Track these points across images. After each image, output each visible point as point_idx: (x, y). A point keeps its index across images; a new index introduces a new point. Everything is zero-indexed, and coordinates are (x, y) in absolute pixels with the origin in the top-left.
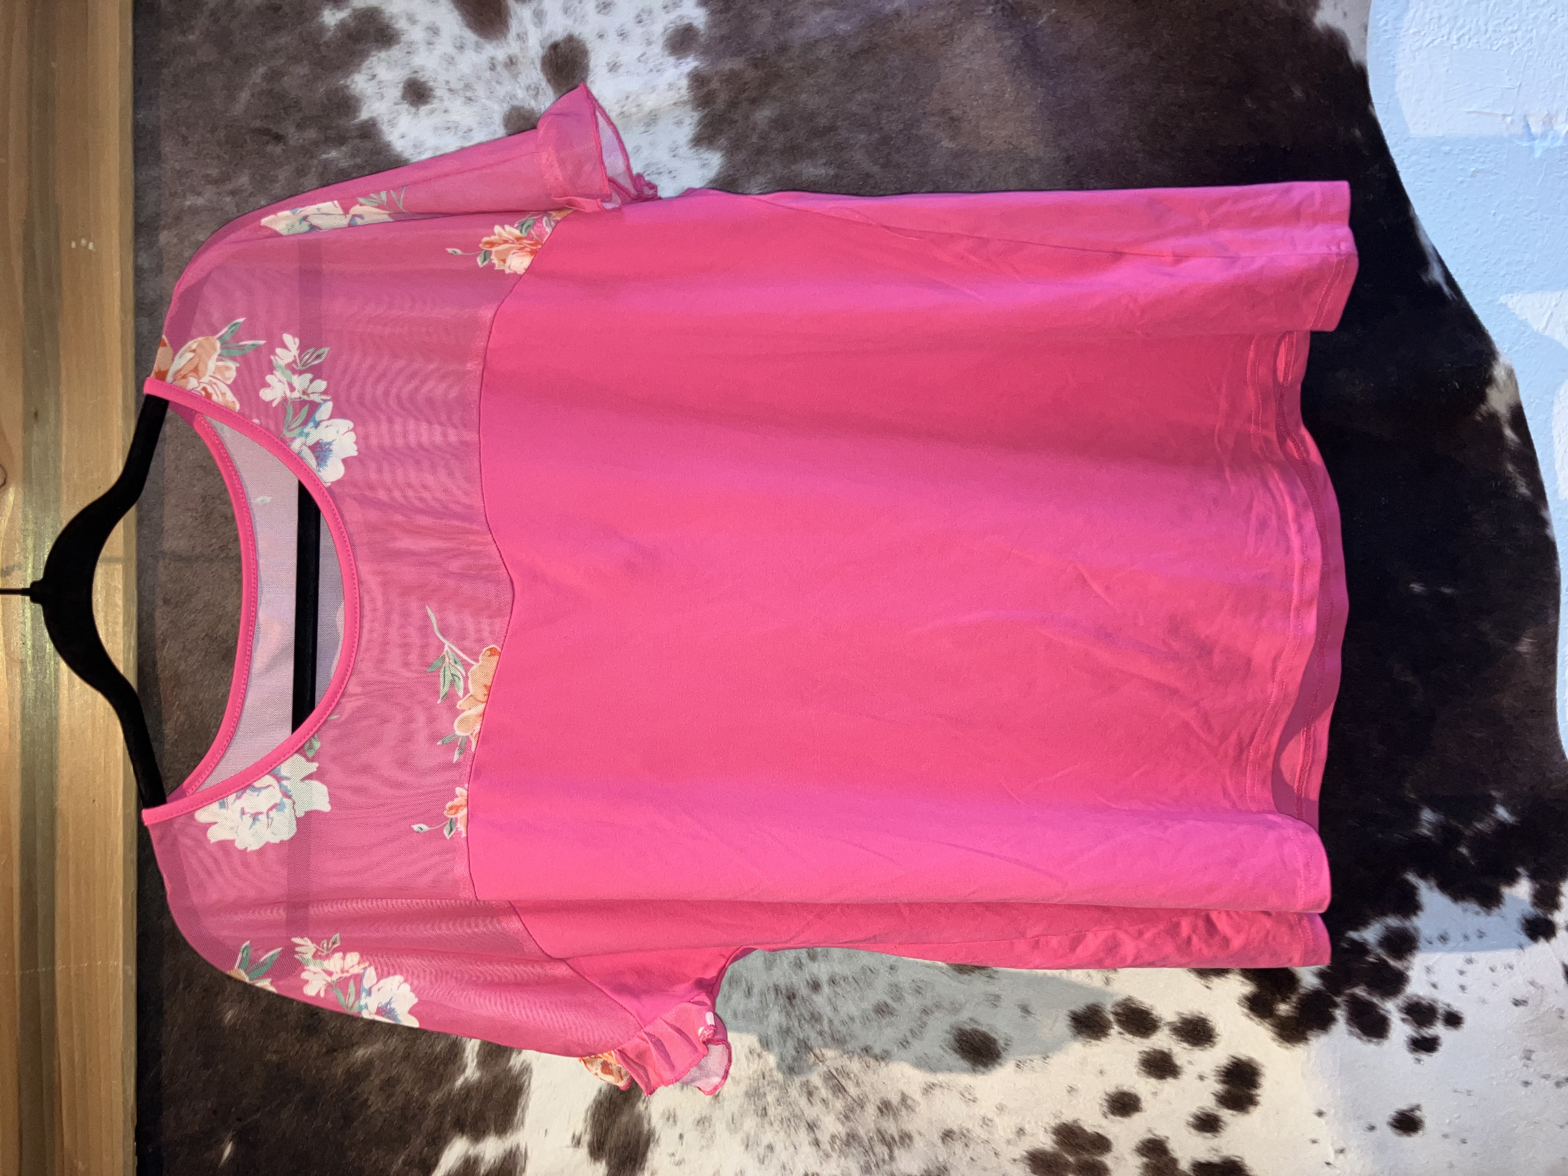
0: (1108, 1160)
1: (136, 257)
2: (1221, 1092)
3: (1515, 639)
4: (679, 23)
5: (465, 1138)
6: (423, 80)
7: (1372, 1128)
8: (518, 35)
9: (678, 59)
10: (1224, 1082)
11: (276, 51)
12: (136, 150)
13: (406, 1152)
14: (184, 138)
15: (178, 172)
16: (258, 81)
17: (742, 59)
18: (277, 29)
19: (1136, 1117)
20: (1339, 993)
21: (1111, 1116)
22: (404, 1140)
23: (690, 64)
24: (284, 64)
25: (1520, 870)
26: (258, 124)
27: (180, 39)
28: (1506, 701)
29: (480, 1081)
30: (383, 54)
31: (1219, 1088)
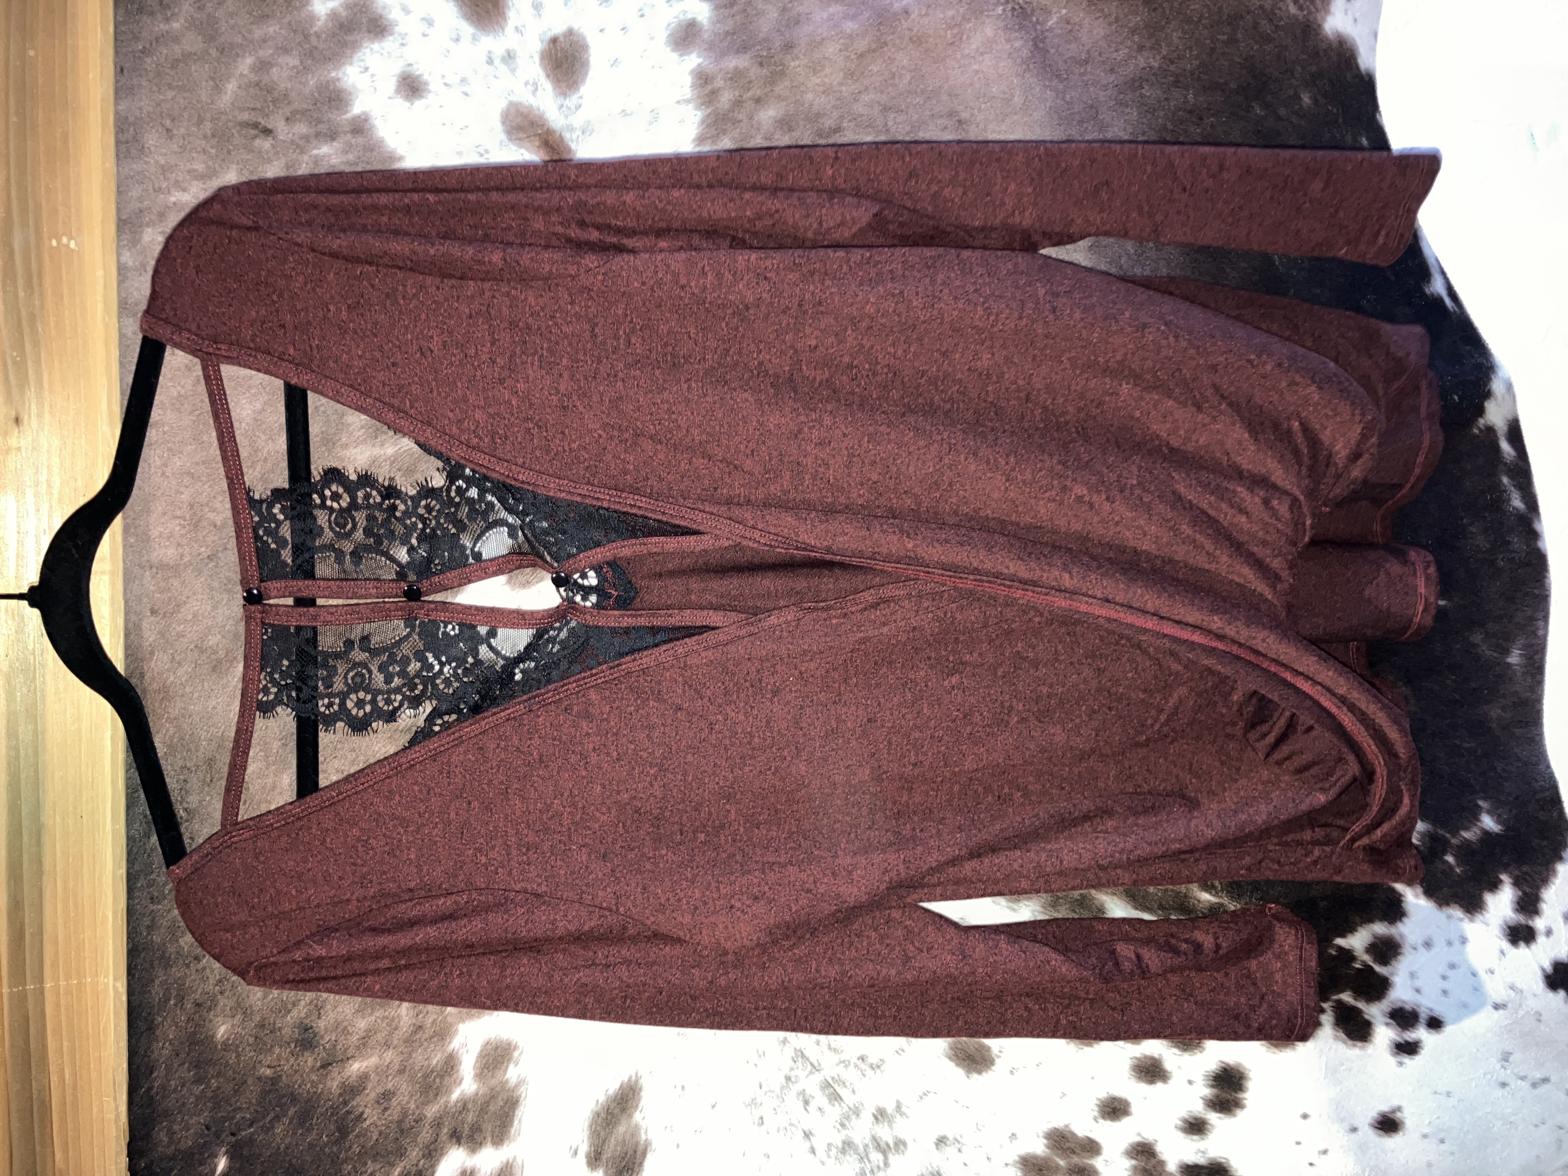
0: (1098, 1163)
1: (119, 255)
2: (1210, 1097)
3: (1507, 652)
4: (682, 17)
5: (461, 1149)
6: (417, 73)
7: (1354, 1130)
8: (517, 28)
9: (681, 55)
10: (1212, 1086)
11: (264, 41)
12: (118, 143)
13: (402, 1164)
14: (168, 130)
15: (162, 166)
16: (245, 72)
17: (747, 57)
18: (265, 17)
19: (1126, 1120)
20: (1326, 999)
21: (1101, 1121)
22: (401, 1153)
23: (694, 60)
24: (272, 55)
25: (1504, 877)
26: (245, 116)
27: (162, 26)
28: (1495, 712)
29: (477, 1094)
30: (376, 46)
31: (1207, 1092)
